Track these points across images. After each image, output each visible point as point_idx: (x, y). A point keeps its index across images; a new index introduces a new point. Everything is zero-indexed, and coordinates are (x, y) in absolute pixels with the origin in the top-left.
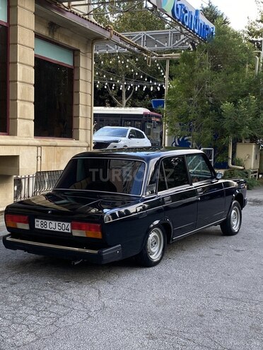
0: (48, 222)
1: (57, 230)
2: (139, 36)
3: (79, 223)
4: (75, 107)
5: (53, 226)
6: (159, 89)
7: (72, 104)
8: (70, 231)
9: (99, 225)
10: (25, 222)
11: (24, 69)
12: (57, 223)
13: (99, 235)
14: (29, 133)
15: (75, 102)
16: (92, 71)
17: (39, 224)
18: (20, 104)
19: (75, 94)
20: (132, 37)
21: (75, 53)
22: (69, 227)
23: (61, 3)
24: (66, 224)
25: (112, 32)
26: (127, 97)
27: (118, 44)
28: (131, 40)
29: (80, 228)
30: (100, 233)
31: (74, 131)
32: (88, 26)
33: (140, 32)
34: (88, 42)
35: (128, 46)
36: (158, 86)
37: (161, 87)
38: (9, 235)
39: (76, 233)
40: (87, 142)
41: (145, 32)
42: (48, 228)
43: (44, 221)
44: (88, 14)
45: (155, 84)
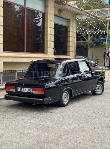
0: (23, 88)
1: (26, 91)
2: (95, 11)
3: (35, 88)
4: (68, 43)
5: (25, 90)
6: (104, 33)
7: (67, 41)
8: (31, 92)
9: (43, 89)
10: (14, 89)
11: (50, 29)
12: (26, 89)
13: (43, 93)
14: (52, 53)
15: (68, 41)
16: (75, 28)
17: (19, 89)
18: (49, 42)
19: (68, 37)
20: (92, 12)
21: (68, 21)
22: (31, 90)
23: (64, 2)
24: (30, 89)
25: (84, 11)
26: (90, 36)
27: (86, 16)
28: (91, 14)
29: (35, 90)
30: (43, 92)
31: (68, 53)
32: (74, 9)
33: (96, 10)
34: (74, 16)
35: (90, 16)
36: (104, 32)
37: (106, 32)
38: (7, 94)
39: (34, 92)
40: (73, 57)
41: (98, 9)
42: (23, 91)
43: (21, 88)
44: (74, 5)
45: (103, 31)
